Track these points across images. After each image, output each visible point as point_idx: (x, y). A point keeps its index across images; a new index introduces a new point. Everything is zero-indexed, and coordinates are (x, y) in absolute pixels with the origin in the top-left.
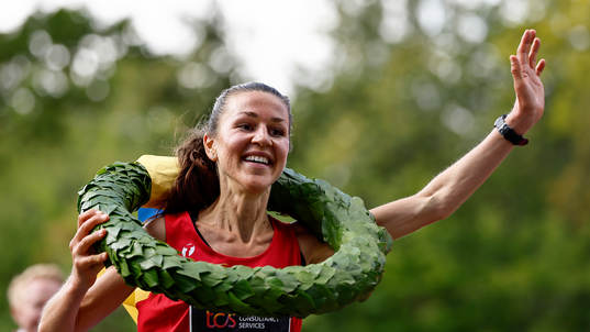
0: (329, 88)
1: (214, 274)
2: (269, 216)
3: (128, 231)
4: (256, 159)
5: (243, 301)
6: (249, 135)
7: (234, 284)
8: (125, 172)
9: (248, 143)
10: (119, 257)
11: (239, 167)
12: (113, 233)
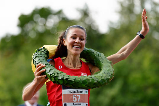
0: (119, 28)
1: (77, 79)
2: (80, 60)
3: (52, 69)
4: (76, 47)
5: (86, 85)
6: (74, 40)
7: (83, 81)
8: (43, 51)
9: (74, 42)
10: (51, 76)
11: (72, 49)
12: (48, 70)
